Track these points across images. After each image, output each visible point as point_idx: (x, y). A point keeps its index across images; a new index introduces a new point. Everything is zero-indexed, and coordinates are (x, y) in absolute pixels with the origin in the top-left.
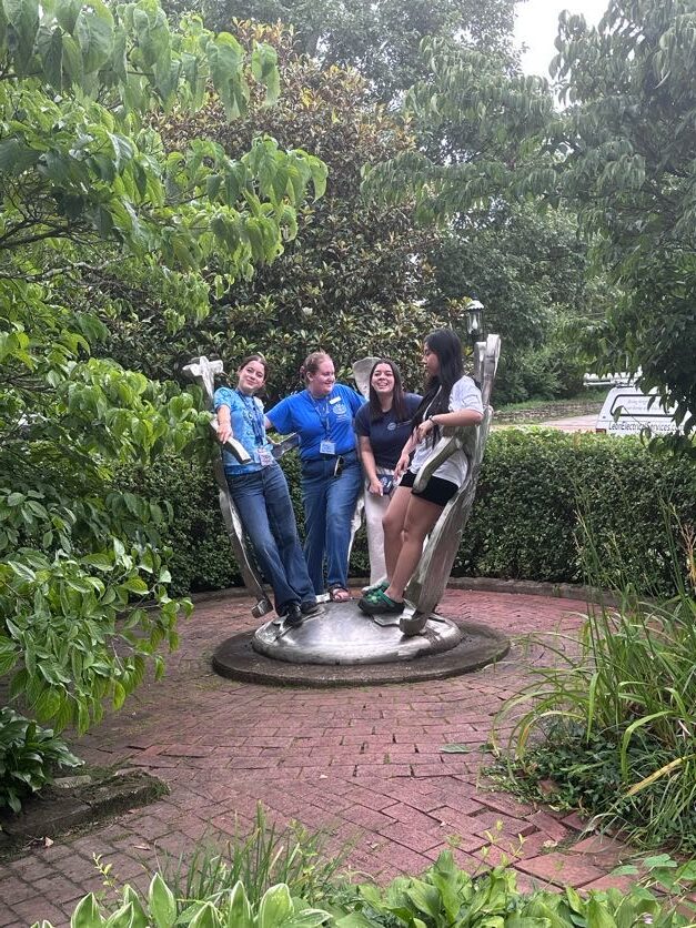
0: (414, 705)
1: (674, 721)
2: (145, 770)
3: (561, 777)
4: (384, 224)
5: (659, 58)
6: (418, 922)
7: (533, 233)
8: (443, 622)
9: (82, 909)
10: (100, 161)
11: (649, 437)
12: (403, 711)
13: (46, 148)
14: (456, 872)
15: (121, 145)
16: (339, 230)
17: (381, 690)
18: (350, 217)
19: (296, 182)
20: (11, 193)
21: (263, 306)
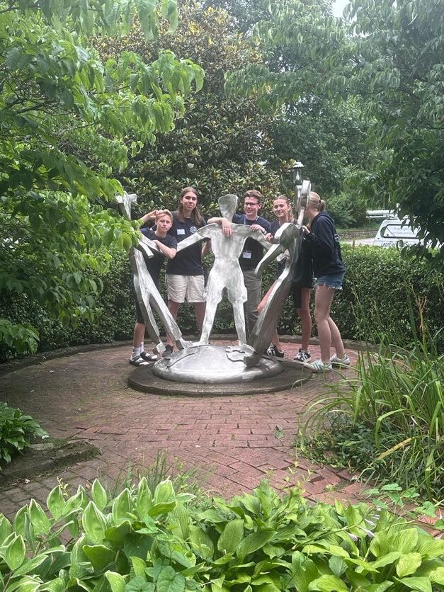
0: (251, 408)
1: (408, 417)
2: (87, 441)
4: (241, 111)
5: (411, 6)
6: (247, 516)
7: (336, 118)
8: (270, 360)
9: (53, 495)
10: (67, 63)
11: (402, 246)
12: (245, 410)
13: (35, 53)
14: (271, 491)
15: (81, 52)
16: (212, 114)
17: (231, 399)
18: (219, 106)
19: (185, 80)
20: (10, 82)
21: (162, 162)
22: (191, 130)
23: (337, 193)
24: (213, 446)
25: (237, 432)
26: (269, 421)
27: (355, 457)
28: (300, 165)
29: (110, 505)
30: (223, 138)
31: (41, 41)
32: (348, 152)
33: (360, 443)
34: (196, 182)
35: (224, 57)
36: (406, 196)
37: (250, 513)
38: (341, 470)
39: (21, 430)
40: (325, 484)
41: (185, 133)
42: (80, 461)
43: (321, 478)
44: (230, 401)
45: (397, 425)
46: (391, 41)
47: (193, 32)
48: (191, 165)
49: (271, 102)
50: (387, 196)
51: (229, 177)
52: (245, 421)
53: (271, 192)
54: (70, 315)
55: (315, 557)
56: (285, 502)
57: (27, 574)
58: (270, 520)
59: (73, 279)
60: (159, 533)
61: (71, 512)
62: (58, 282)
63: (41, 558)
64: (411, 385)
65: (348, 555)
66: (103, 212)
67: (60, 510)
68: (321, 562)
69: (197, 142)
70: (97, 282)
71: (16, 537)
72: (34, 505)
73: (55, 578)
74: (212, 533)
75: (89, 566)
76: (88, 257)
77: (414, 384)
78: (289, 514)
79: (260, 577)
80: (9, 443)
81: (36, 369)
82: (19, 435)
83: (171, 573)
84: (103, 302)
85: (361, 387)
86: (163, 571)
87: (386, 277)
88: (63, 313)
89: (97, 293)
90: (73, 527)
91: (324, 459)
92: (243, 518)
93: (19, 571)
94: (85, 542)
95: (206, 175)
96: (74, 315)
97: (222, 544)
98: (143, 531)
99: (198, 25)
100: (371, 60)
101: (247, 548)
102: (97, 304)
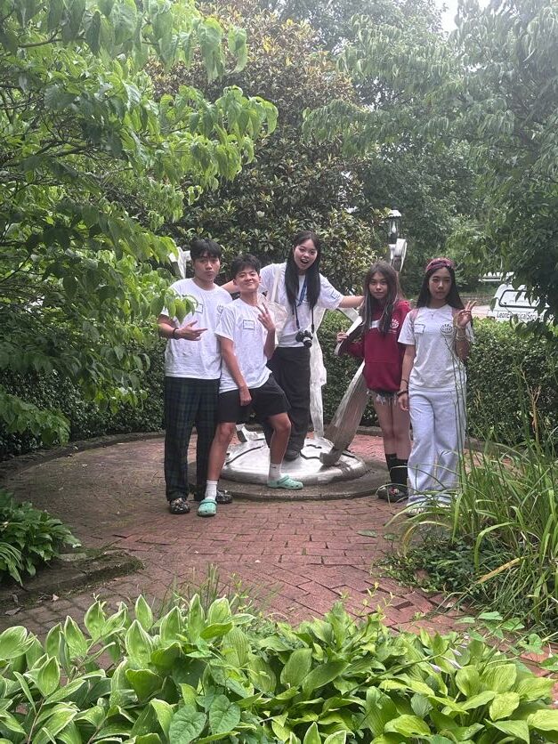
0: (327, 516)
1: (517, 532)
2: (126, 551)
3: (432, 568)
4: (324, 147)
5: (527, 40)
6: (316, 645)
7: (444, 157)
8: (353, 457)
9: (92, 612)
10: (115, 102)
11: (516, 322)
12: (319, 519)
13: (78, 92)
14: (345, 617)
15: (132, 92)
16: (288, 151)
17: (303, 504)
18: (297, 140)
19: (255, 121)
20: (47, 120)
21: (226, 209)
22: (262, 170)
23: (443, 250)
24: (280, 562)
25: (311, 545)
26: (349, 532)
27: (451, 579)
28: (396, 213)
29: (156, 625)
30: (301, 181)
31: (84, 75)
32: (458, 199)
33: (459, 563)
34: (266, 234)
35: (305, 80)
36: (522, 262)
37: (320, 642)
38: (434, 594)
39: (48, 536)
40: (413, 611)
41: (254, 174)
42: (119, 576)
43: (408, 604)
44: (302, 508)
45: (505, 541)
46: (505, 77)
47: (267, 50)
48: (261, 214)
49: (359, 146)
50: (499, 260)
51: (308, 229)
52: (320, 532)
53: (359, 248)
54: (108, 397)
55: (394, 694)
56: (362, 629)
57: (62, 701)
58: (343, 650)
59: (114, 354)
60: (213, 657)
61: (112, 633)
62: (95, 358)
63: (78, 683)
64: (522, 494)
65: (433, 693)
66: (153, 273)
67: (99, 630)
68: (401, 701)
69: (269, 186)
70: (142, 357)
71: (48, 660)
72: (70, 623)
73: (92, 706)
74: (275, 663)
75: (132, 694)
76: (133, 328)
77: (526, 491)
78: (365, 644)
79: (329, 715)
80: (33, 551)
81: (65, 462)
82: (46, 542)
83: (225, 702)
84: (149, 381)
85: (461, 495)
86: (217, 700)
87: (499, 358)
88: (100, 395)
89: (142, 372)
90: (113, 649)
91: (413, 581)
92: (311, 646)
93: (52, 697)
94: (128, 666)
95: (280, 226)
96: (114, 398)
97: (286, 676)
98: (194, 655)
99: (274, 40)
100: (480, 99)
101: (314, 681)
102: (141, 383)
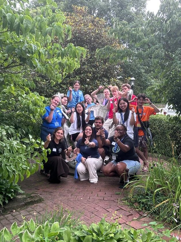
2: (39, 195)
3: (140, 202)
6: (94, 234)
9: (14, 225)
13: (17, 47)
19: (78, 54)
21: (77, 78)
22: (88, 66)
24: (89, 199)
25: (100, 193)
26: (113, 188)
27: (146, 206)
28: (133, 79)
30: (101, 69)
31: (21, 41)
32: (154, 74)
33: (149, 200)
34: (90, 87)
35: (103, 37)
38: (140, 211)
42: (36, 204)
43: (132, 215)
45: (164, 193)
46: (162, 37)
47: (90, 27)
48: (88, 80)
50: (163, 97)
52: (103, 188)
56: (111, 228)
61: (19, 233)
67: (16, 232)
69: (91, 71)
72: (5, 229)
74: (79, 240)
78: (111, 234)
80: (7, 195)
82: (12, 192)
85: (149, 177)
90: (19, 239)
91: (134, 206)
95: (94, 84)
99: (92, 24)
100: (154, 45)
